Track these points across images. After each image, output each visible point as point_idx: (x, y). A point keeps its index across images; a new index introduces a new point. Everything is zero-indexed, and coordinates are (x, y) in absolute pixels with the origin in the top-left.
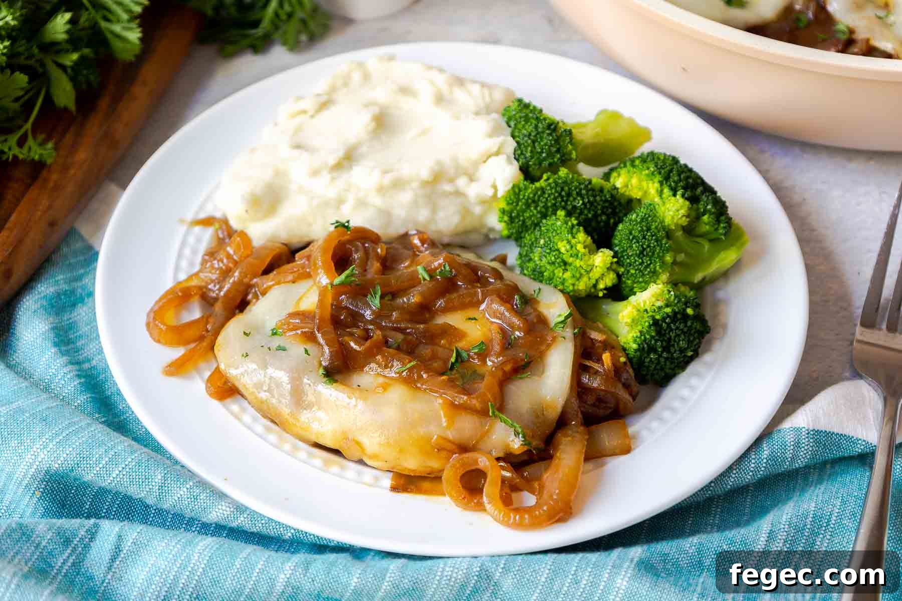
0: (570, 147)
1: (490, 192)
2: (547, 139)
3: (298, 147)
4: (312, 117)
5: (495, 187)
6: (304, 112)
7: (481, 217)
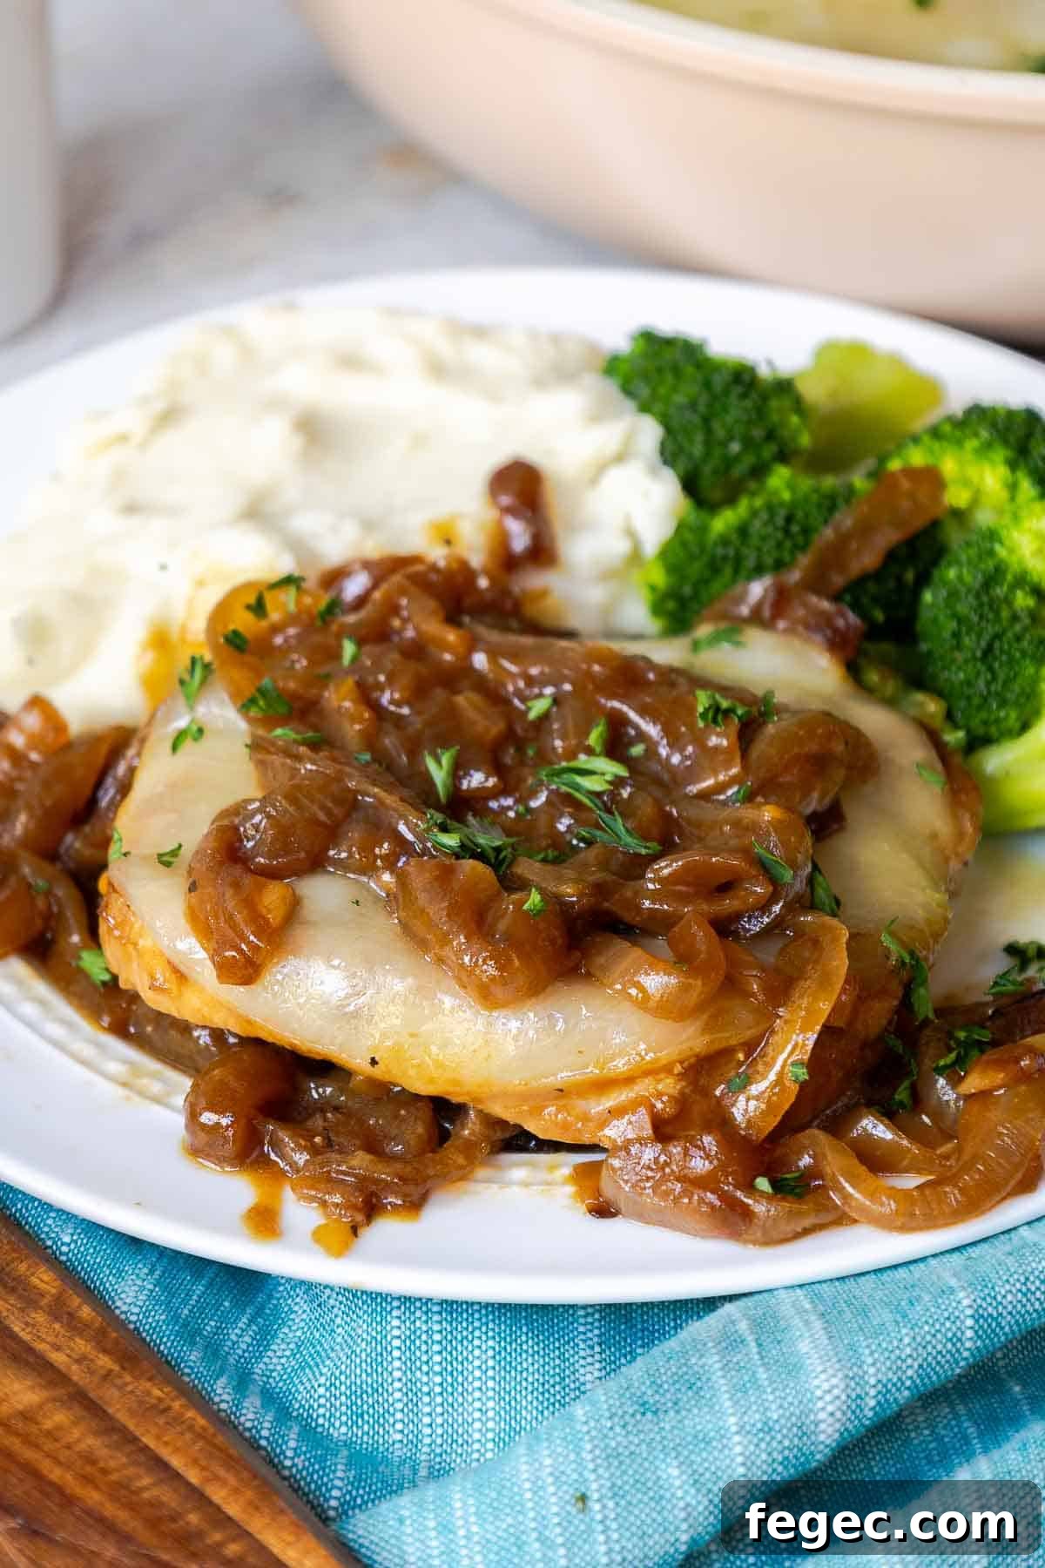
0: (795, 419)
1: (622, 547)
2: (736, 411)
3: (131, 509)
4: (143, 445)
5: (631, 533)
6: (123, 438)
7: (608, 610)
